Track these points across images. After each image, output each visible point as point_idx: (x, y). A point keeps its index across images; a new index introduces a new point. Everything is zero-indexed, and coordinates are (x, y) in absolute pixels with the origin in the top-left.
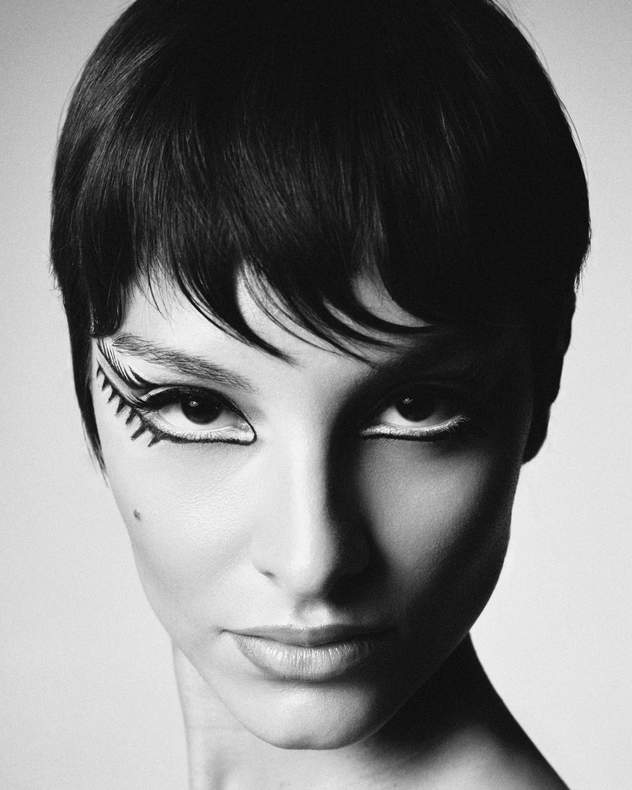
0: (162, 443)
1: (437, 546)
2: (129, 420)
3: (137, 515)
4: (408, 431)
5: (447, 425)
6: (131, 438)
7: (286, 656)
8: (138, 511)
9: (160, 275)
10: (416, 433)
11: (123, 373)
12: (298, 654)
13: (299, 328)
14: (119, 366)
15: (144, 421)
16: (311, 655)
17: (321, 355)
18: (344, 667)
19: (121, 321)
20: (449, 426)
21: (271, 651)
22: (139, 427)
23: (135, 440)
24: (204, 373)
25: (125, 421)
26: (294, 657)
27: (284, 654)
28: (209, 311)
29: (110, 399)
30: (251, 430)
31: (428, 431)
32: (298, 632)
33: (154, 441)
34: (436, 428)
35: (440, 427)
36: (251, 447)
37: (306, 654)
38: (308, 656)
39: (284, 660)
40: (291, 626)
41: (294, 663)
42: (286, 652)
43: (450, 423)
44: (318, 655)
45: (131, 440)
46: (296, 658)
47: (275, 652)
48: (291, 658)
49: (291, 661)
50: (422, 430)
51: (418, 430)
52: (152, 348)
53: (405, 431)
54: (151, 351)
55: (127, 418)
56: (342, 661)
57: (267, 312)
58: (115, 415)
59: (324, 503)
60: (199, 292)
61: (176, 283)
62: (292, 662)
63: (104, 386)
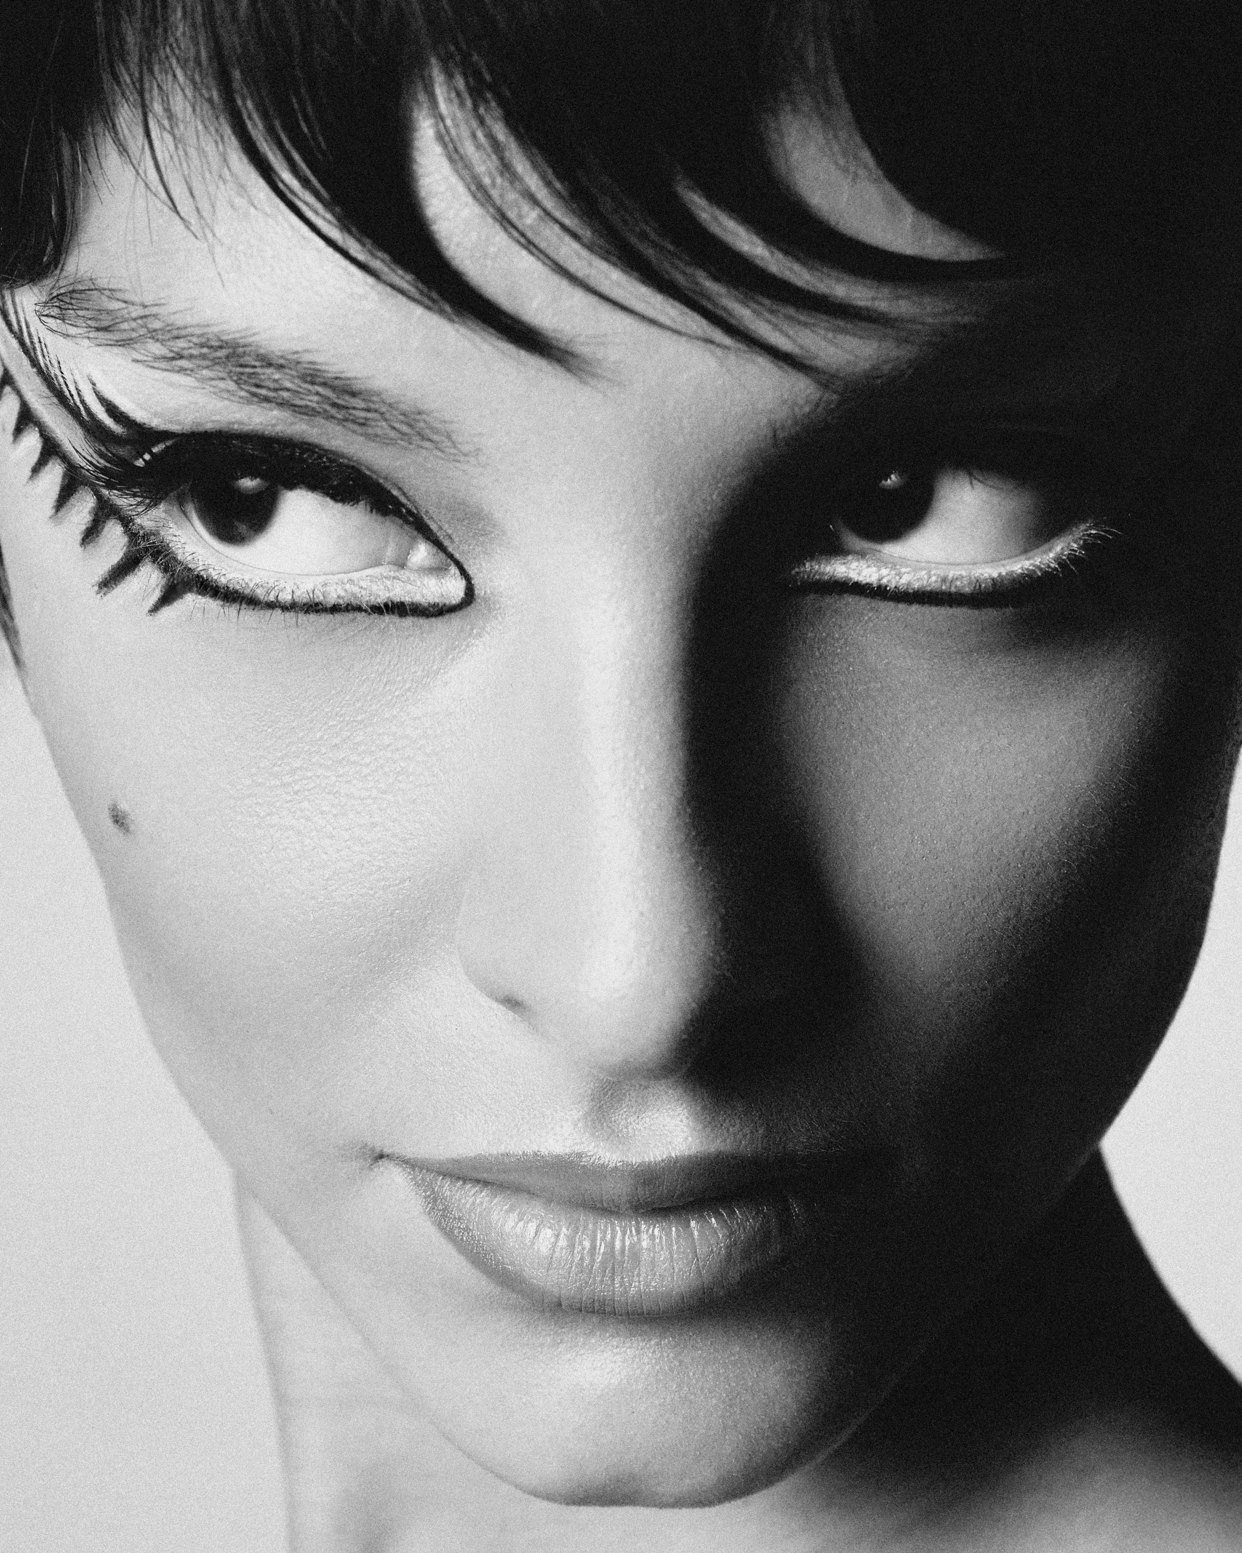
0: (191, 601)
1: (1011, 914)
2: (91, 534)
3: (119, 819)
4: (934, 579)
5: (1052, 555)
6: (96, 588)
7: (563, 1242)
8: (124, 806)
9: (180, 104)
10: (958, 583)
11: (72, 395)
12: (599, 1236)
13: (603, 266)
14: (59, 374)
15: (133, 536)
16: (639, 1239)
17: (669, 345)
18: (734, 1276)
19: (66, 240)
20: (1058, 559)
21: (521, 1224)
22: (121, 555)
23: (109, 596)
24: (312, 401)
25: (79, 538)
26: (587, 1244)
27: (557, 1236)
28: (329, 216)
29: (36, 470)
30: (454, 570)
31: (995, 575)
32: (599, 1172)
33: (169, 596)
34: (1019, 566)
35: (1032, 562)
36: (455, 621)
37: (624, 1234)
38: (627, 1243)
39: (557, 1254)
40: (580, 1155)
41: (587, 1261)
42: (564, 1230)
43: (1058, 549)
44: (657, 1241)
45: (98, 593)
46: (593, 1247)
47: (532, 1227)
48: (578, 1248)
49: (577, 1259)
50: (977, 575)
51: (964, 573)
52: (157, 325)
53: (926, 577)
54: (153, 335)
55: (84, 527)
56: (729, 1255)
57: (503, 219)
58: (50, 518)
59: (679, 794)
60: (296, 157)
61: (227, 131)
62: (582, 1259)
63: (18, 431)
